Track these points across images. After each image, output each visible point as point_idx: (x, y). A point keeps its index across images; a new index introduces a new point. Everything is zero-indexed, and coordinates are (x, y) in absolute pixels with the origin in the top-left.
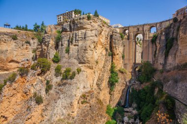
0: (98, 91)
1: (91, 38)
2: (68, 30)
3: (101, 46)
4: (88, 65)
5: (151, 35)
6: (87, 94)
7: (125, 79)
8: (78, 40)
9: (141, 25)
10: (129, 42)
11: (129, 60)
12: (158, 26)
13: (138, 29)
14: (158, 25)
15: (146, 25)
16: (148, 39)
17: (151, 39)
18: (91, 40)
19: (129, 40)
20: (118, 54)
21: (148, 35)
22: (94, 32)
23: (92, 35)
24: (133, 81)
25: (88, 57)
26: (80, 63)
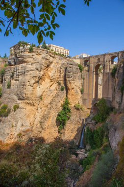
0: (40, 129)
1: (31, 72)
2: (13, 64)
3: (49, 80)
4: (28, 101)
5: (112, 67)
6: (23, 133)
7: (80, 117)
8: (18, 75)
9: (101, 55)
10: (89, 74)
11: (89, 95)
12: (119, 57)
13: (99, 60)
14: (120, 55)
15: (107, 54)
16: (108, 71)
17: (111, 71)
18: (30, 74)
19: (89, 72)
20: (73, 88)
21: (108, 67)
22: (34, 65)
23: (32, 69)
24: (90, 120)
25: (26, 93)
26: (19, 99)
